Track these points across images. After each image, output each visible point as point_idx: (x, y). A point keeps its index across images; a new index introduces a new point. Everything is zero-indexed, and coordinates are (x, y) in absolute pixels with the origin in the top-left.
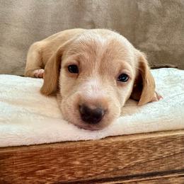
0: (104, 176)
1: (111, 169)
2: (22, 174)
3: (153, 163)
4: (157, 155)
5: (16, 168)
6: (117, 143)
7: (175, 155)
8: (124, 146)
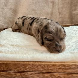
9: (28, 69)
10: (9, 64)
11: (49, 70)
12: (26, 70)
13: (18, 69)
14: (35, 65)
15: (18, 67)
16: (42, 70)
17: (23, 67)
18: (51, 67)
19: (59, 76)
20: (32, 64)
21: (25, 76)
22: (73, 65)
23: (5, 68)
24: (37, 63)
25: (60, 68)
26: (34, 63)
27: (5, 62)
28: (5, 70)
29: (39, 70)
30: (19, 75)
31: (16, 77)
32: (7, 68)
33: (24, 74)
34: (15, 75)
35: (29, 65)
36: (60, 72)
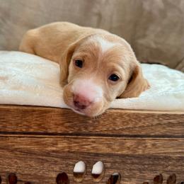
0: (106, 132)
1: (111, 129)
2: (56, 124)
3: (137, 129)
4: (141, 124)
5: (53, 120)
6: (117, 113)
7: (152, 125)
8: (121, 116)
9: (91, 126)
13: (66, 127)
16: (122, 130)
18: (143, 121)
23: (32, 125)
28: (31, 130)
29: (117, 128)
30: (65, 145)
32: (39, 125)
33: (77, 141)
34: (54, 144)
36: (157, 133)
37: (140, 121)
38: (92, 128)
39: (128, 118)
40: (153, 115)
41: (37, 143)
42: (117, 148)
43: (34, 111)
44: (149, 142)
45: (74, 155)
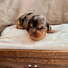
9: (31, 55)
10: (16, 51)
11: (47, 57)
12: (29, 56)
13: (23, 56)
14: (36, 53)
15: (23, 54)
16: (42, 57)
17: (27, 54)
18: (49, 54)
19: (54, 62)
20: (35, 52)
21: (27, 61)
22: (65, 52)
24: (38, 51)
25: (55, 55)
26: (35, 51)
27: (13, 50)
29: (40, 56)
30: (24, 60)
31: (21, 62)
33: (27, 59)
34: (20, 60)
35: (32, 52)
36: (55, 58)
37: (48, 54)
38: (31, 56)
39: (43, 53)
40: (53, 53)
41: (15, 60)
42: (41, 62)
43: (11, 51)
44: (52, 61)
45: (27, 63)
